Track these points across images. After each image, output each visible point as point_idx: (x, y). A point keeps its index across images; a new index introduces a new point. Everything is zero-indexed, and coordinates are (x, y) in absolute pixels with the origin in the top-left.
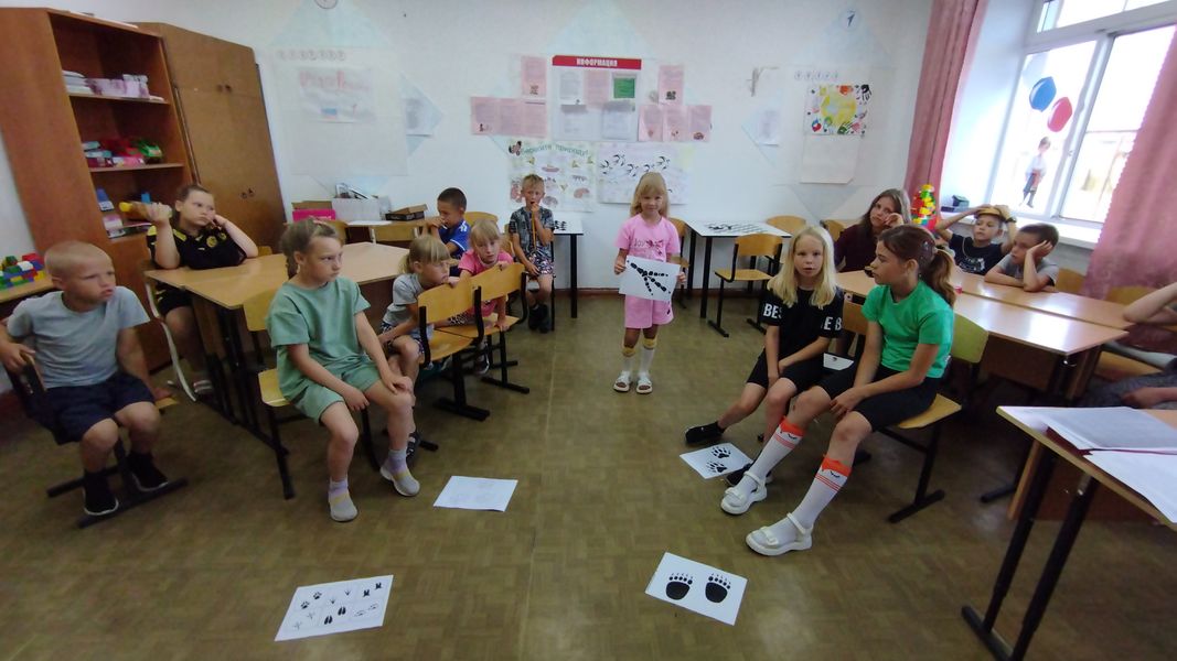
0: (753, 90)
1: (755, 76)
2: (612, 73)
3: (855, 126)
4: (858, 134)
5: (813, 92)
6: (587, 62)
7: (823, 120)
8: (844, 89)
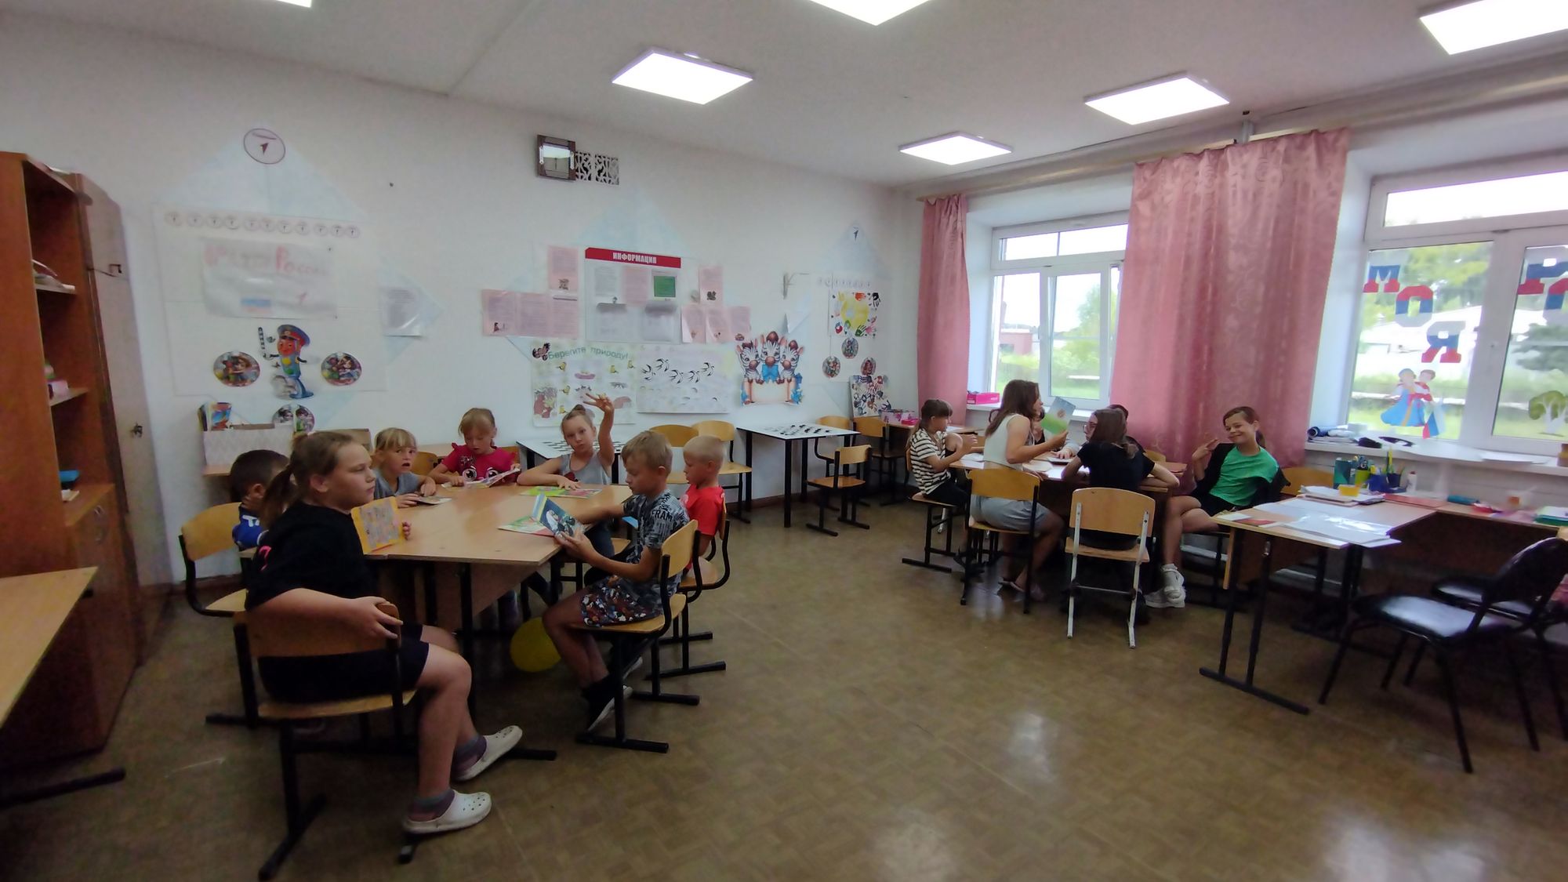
0: (785, 293)
1: (786, 282)
2: (651, 271)
3: (868, 329)
4: (870, 337)
5: (834, 297)
6: (624, 257)
7: (844, 322)
8: (858, 296)
